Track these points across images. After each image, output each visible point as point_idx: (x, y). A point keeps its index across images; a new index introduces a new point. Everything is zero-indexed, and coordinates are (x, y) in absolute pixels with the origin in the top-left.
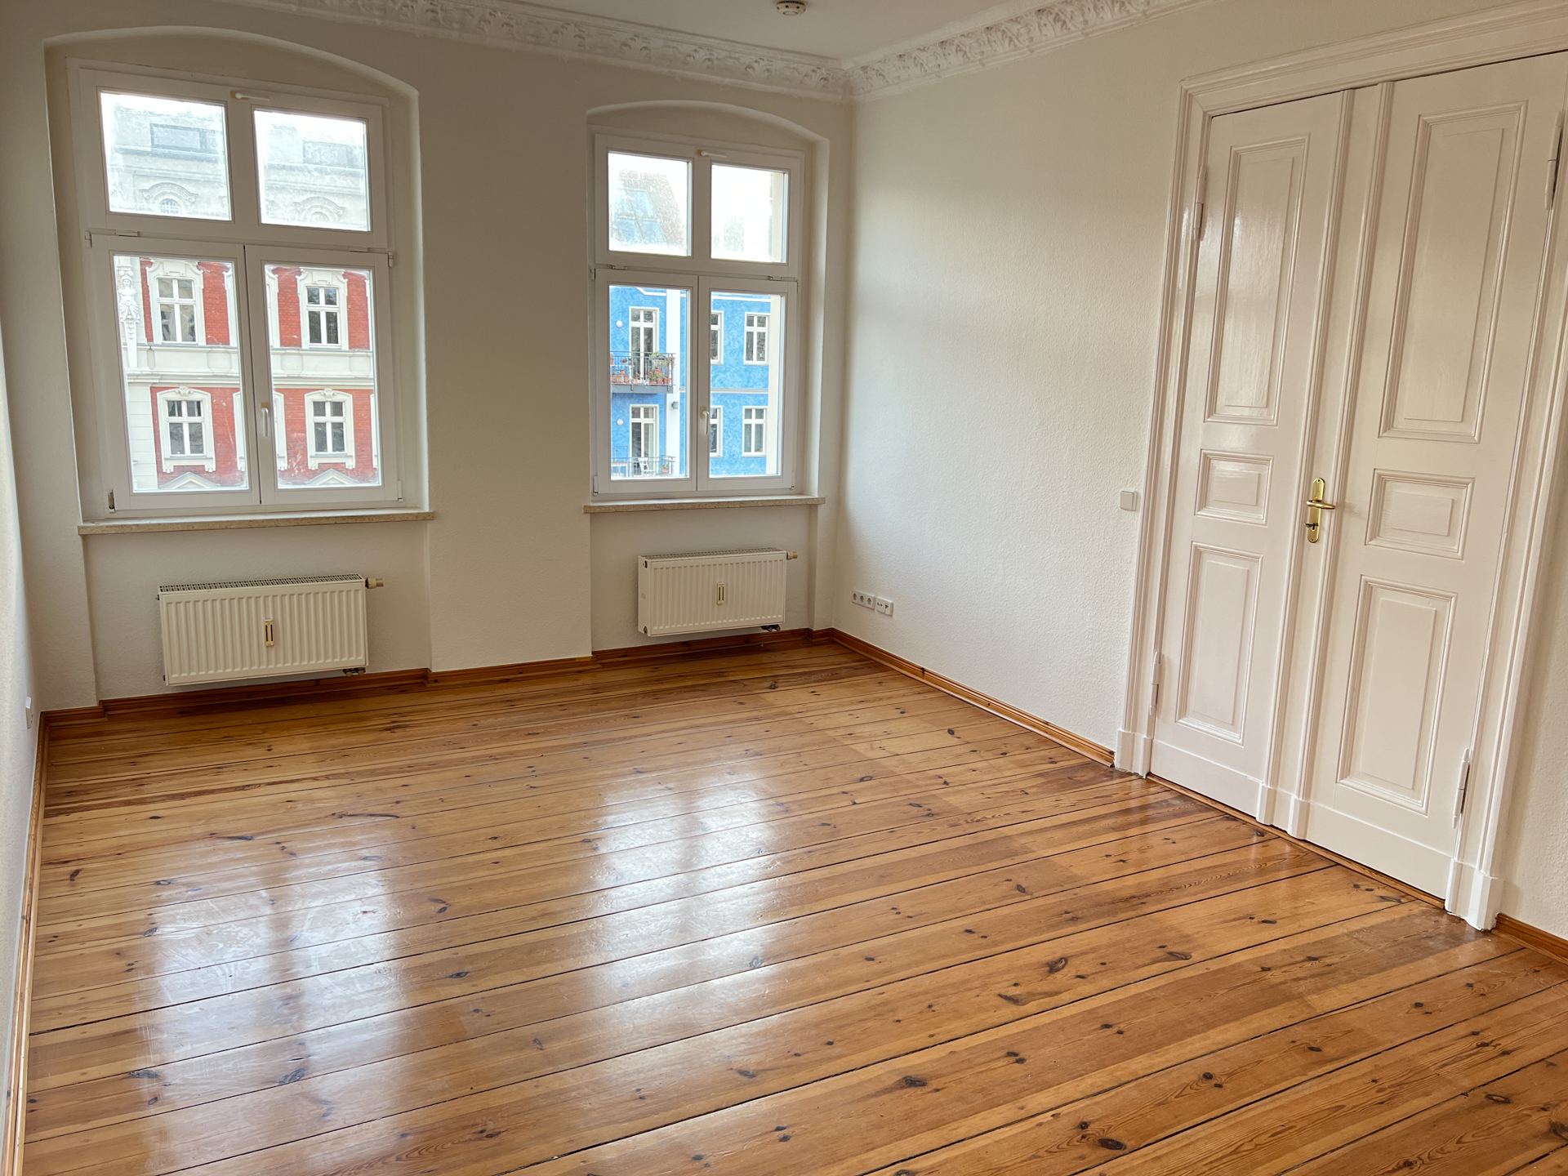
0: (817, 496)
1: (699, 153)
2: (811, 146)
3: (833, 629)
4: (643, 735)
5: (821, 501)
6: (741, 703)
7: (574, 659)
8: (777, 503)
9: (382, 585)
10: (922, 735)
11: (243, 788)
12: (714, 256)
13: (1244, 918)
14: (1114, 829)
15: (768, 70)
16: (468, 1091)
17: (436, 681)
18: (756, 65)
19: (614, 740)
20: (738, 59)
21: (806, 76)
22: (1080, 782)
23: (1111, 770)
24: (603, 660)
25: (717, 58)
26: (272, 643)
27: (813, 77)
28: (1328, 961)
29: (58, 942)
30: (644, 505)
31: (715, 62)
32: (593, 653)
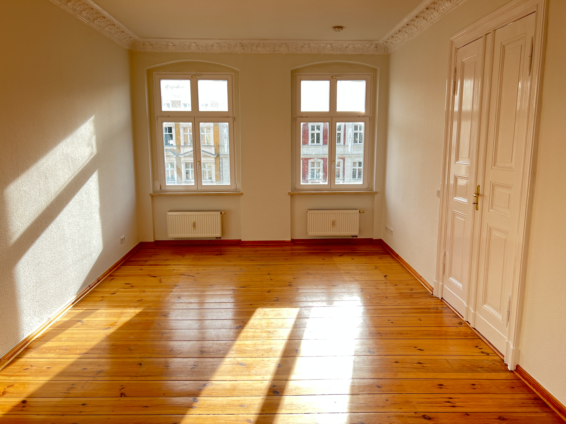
0: (374, 191)
1: (332, 77)
2: (375, 70)
3: (381, 240)
4: (282, 265)
5: (376, 193)
6: (324, 259)
7: (285, 241)
8: (358, 193)
9: (225, 214)
10: (373, 276)
11: (167, 265)
12: (338, 110)
13: (413, 347)
14: (403, 313)
15: (354, 47)
16: (137, 340)
17: (242, 244)
18: (349, 46)
19: (272, 265)
20: (342, 45)
21: (369, 47)
22: (413, 297)
23: (432, 295)
24: (294, 242)
25: (335, 46)
26: (195, 228)
27: (371, 47)
28: (424, 365)
29: (95, 292)
30: (308, 193)
31: (334, 47)
32: (291, 239)
